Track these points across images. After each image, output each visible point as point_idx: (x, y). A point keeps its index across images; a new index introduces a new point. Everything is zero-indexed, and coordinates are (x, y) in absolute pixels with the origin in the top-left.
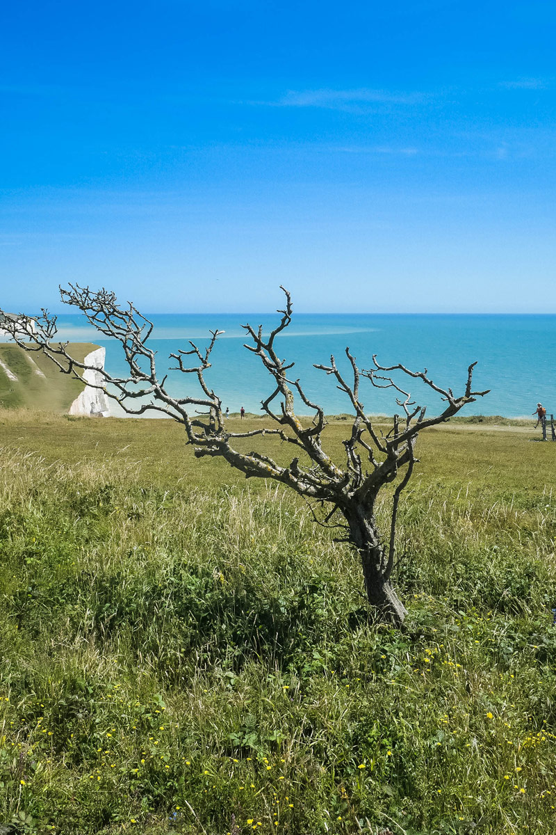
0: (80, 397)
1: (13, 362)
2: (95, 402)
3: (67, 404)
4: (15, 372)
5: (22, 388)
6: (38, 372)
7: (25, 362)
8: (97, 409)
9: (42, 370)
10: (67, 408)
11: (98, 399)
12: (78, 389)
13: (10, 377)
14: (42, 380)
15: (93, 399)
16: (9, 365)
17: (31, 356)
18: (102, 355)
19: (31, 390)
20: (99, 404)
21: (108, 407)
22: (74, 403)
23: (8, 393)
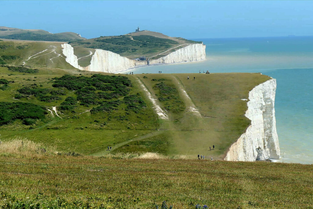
0: (240, 140)
1: (164, 97)
2: (262, 147)
3: (224, 149)
4: (166, 109)
5: (172, 129)
6: (193, 109)
7: (178, 97)
8: (265, 156)
9: (197, 107)
10: (223, 153)
11: (266, 143)
12: (239, 130)
13: (160, 114)
14: (196, 119)
15: (259, 143)
16: (160, 100)
17: (186, 90)
18: (272, 88)
19: (182, 130)
20: (267, 149)
21: (279, 154)
22: (233, 147)
23: (156, 133)
